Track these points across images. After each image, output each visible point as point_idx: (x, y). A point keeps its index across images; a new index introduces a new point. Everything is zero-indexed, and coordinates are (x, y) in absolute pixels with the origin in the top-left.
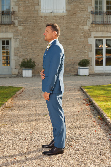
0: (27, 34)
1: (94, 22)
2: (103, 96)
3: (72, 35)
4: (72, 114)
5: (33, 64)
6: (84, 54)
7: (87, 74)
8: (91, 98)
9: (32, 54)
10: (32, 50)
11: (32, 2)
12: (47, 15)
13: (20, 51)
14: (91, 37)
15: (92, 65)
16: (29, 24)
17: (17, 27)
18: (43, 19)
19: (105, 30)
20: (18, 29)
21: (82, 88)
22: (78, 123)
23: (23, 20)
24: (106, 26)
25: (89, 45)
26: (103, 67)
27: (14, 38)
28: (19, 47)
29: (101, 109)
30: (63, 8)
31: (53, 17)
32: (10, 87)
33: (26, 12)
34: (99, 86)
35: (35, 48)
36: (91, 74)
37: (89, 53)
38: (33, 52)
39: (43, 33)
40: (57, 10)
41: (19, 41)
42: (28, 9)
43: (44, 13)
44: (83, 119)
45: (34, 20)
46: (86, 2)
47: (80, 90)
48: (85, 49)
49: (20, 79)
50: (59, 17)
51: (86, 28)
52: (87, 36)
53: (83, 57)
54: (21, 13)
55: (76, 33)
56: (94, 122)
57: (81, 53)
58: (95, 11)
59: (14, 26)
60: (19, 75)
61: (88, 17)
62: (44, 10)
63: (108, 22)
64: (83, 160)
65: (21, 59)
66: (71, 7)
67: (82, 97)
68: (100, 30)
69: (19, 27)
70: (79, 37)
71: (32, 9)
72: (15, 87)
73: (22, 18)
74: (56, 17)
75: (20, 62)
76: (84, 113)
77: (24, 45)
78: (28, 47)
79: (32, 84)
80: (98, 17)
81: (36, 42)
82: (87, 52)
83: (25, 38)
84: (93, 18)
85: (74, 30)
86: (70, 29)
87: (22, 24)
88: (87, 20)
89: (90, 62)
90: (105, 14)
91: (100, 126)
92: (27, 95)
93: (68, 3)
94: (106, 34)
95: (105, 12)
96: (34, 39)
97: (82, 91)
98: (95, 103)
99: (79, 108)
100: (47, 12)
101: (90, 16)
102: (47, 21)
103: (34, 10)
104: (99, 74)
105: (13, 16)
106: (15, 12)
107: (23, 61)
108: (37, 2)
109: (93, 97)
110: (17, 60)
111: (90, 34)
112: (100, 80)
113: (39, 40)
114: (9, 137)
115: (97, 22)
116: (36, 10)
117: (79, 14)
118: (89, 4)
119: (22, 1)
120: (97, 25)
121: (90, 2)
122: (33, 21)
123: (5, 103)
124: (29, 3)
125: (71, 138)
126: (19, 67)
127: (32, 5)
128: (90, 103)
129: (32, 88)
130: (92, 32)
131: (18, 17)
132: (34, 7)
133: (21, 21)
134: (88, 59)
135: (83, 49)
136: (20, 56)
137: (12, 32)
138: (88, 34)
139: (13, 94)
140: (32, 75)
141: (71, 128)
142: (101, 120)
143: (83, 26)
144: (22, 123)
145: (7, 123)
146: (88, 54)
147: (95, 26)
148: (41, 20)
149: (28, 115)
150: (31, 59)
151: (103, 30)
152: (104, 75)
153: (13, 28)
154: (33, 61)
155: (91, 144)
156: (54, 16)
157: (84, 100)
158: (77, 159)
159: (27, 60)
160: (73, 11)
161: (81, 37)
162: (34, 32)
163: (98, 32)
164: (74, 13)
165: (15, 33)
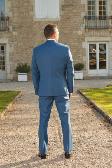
0: (21, 39)
1: (87, 27)
2: (103, 98)
3: (66, 39)
4: (76, 117)
5: (28, 68)
6: (78, 58)
7: (82, 78)
8: (92, 101)
9: (27, 59)
10: (26, 55)
11: (26, 8)
12: (42, 21)
13: (15, 56)
14: (85, 42)
15: (86, 69)
16: (23, 30)
17: (12, 32)
18: (37, 24)
19: (98, 34)
20: (13, 34)
21: (80, 91)
22: (84, 126)
23: (18, 25)
24: (99, 30)
25: (83, 49)
26: (97, 71)
27: (9, 43)
28: (14, 52)
29: (104, 111)
30: (57, 14)
31: (47, 23)
32: (8, 91)
33: (21, 18)
34: (97, 89)
35: (30, 53)
36: (86, 77)
37: (83, 57)
38: (28, 57)
39: (37, 38)
40: (50, 15)
41: (14, 46)
42: (22, 15)
43: (38, 18)
44: (88, 122)
45: (28, 25)
46: (79, 8)
47: (78, 93)
48: (79, 53)
49: (16, 84)
50: (53, 22)
51: (80, 33)
52: (81, 40)
53: (77, 61)
54: (16, 18)
55: (70, 38)
56: (101, 124)
57: (75, 57)
58: (88, 16)
59: (9, 31)
60: (15, 79)
61: (81, 22)
62: (38, 15)
63: (101, 27)
64: (99, 164)
65: (16, 64)
66: (65, 12)
67: (82, 100)
68: (93, 34)
69: (14, 32)
70: (73, 42)
71: (26, 15)
72: (13, 92)
73: (16, 24)
74: (50, 22)
75: (16, 67)
76: (87, 116)
77: (19, 50)
78: (23, 53)
79: (29, 88)
80: (91, 22)
81: (31, 47)
82: (80, 56)
83: (20, 43)
84: (86, 23)
85: (68, 35)
86: (64, 34)
87: (17, 30)
88: (80, 25)
89: (84, 66)
90: (98, 19)
91: (108, 129)
92: (26, 99)
93: (61, 9)
94: (99, 39)
95: (98, 17)
96: (28, 44)
97: (80, 94)
98: (97, 105)
99: (81, 110)
100: (41, 18)
101: (83, 21)
102: (41, 26)
103: (29, 16)
104: (93, 78)
105: (7, 22)
106: (10, 18)
107: (18, 66)
108: (31, 8)
109: (93, 100)
110: (12, 65)
111: (84, 39)
112: (95, 84)
113: (33, 45)
114: (17, 141)
115: (90, 27)
116: (30, 16)
117: (73, 19)
118: (82, 9)
119: (17, 7)
120: (90, 30)
121: (83, 8)
122: (28, 27)
123: (6, 107)
124: (23, 9)
125: (81, 141)
126: (15, 72)
127: (26, 11)
128: (92, 106)
129: (30, 92)
130: (85, 36)
131: (13, 22)
132: (28, 13)
133: (16, 26)
134: (82, 63)
135: (77, 53)
136: (15, 62)
137: (7, 38)
138: (82, 39)
139: (13, 98)
140: (28, 80)
141: (78, 131)
142: (107, 122)
143: (77, 31)
144: (27, 127)
145: (12, 127)
146: (82, 59)
147: (89, 31)
148: (36, 25)
149: (32, 119)
150: (26, 64)
151: (96, 34)
152: (98, 78)
153: (8, 34)
154: (28, 66)
155: (103, 147)
156: (48, 21)
157: (84, 103)
158: (93, 163)
159: (23, 65)
160: (66, 16)
161: (75, 41)
162: (29, 37)
163: (91, 36)
164: (68, 19)
165: (10, 38)
